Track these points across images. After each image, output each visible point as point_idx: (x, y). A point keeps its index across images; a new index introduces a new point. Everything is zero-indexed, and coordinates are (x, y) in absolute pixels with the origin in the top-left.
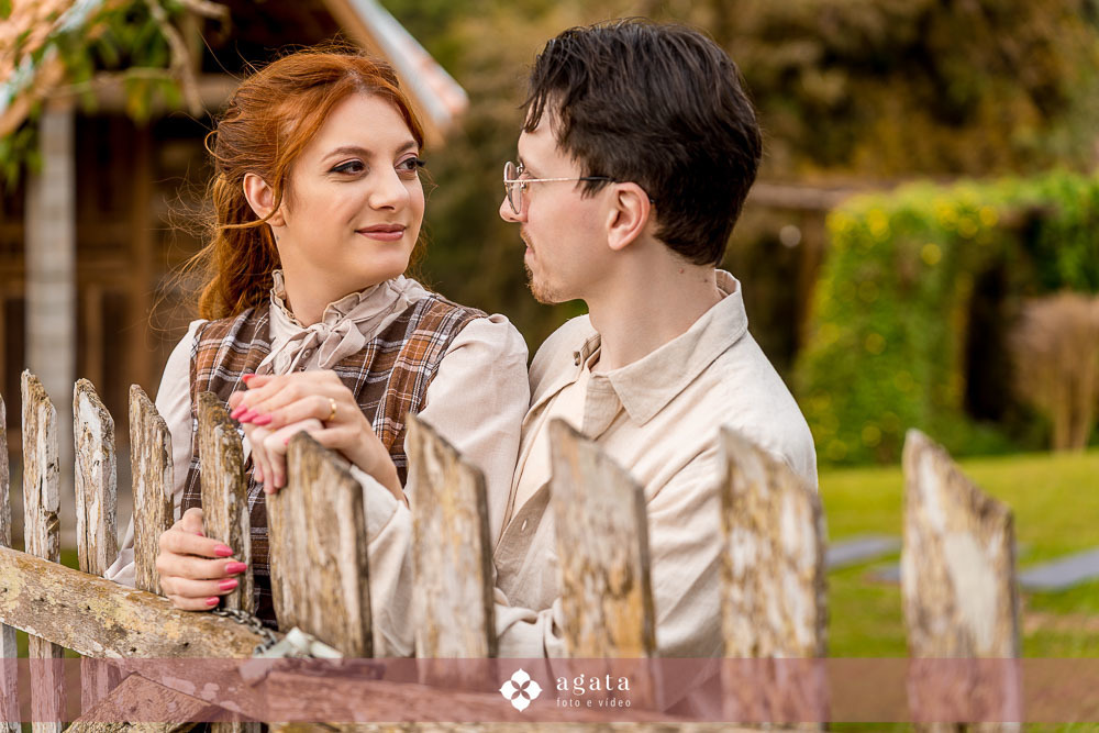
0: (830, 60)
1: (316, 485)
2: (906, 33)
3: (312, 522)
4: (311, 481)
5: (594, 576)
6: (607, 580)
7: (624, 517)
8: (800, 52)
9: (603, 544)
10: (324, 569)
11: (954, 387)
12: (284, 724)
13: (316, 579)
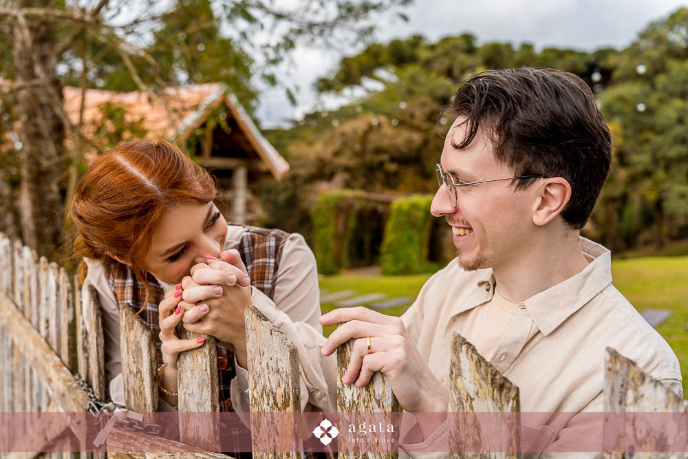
0: (393, 160)
1: (132, 332)
2: (414, 154)
3: (130, 351)
4: (130, 330)
5: (268, 396)
6: (275, 398)
7: (285, 365)
8: (385, 157)
9: (274, 379)
10: (136, 375)
11: (425, 252)
12: (114, 454)
13: (132, 380)
